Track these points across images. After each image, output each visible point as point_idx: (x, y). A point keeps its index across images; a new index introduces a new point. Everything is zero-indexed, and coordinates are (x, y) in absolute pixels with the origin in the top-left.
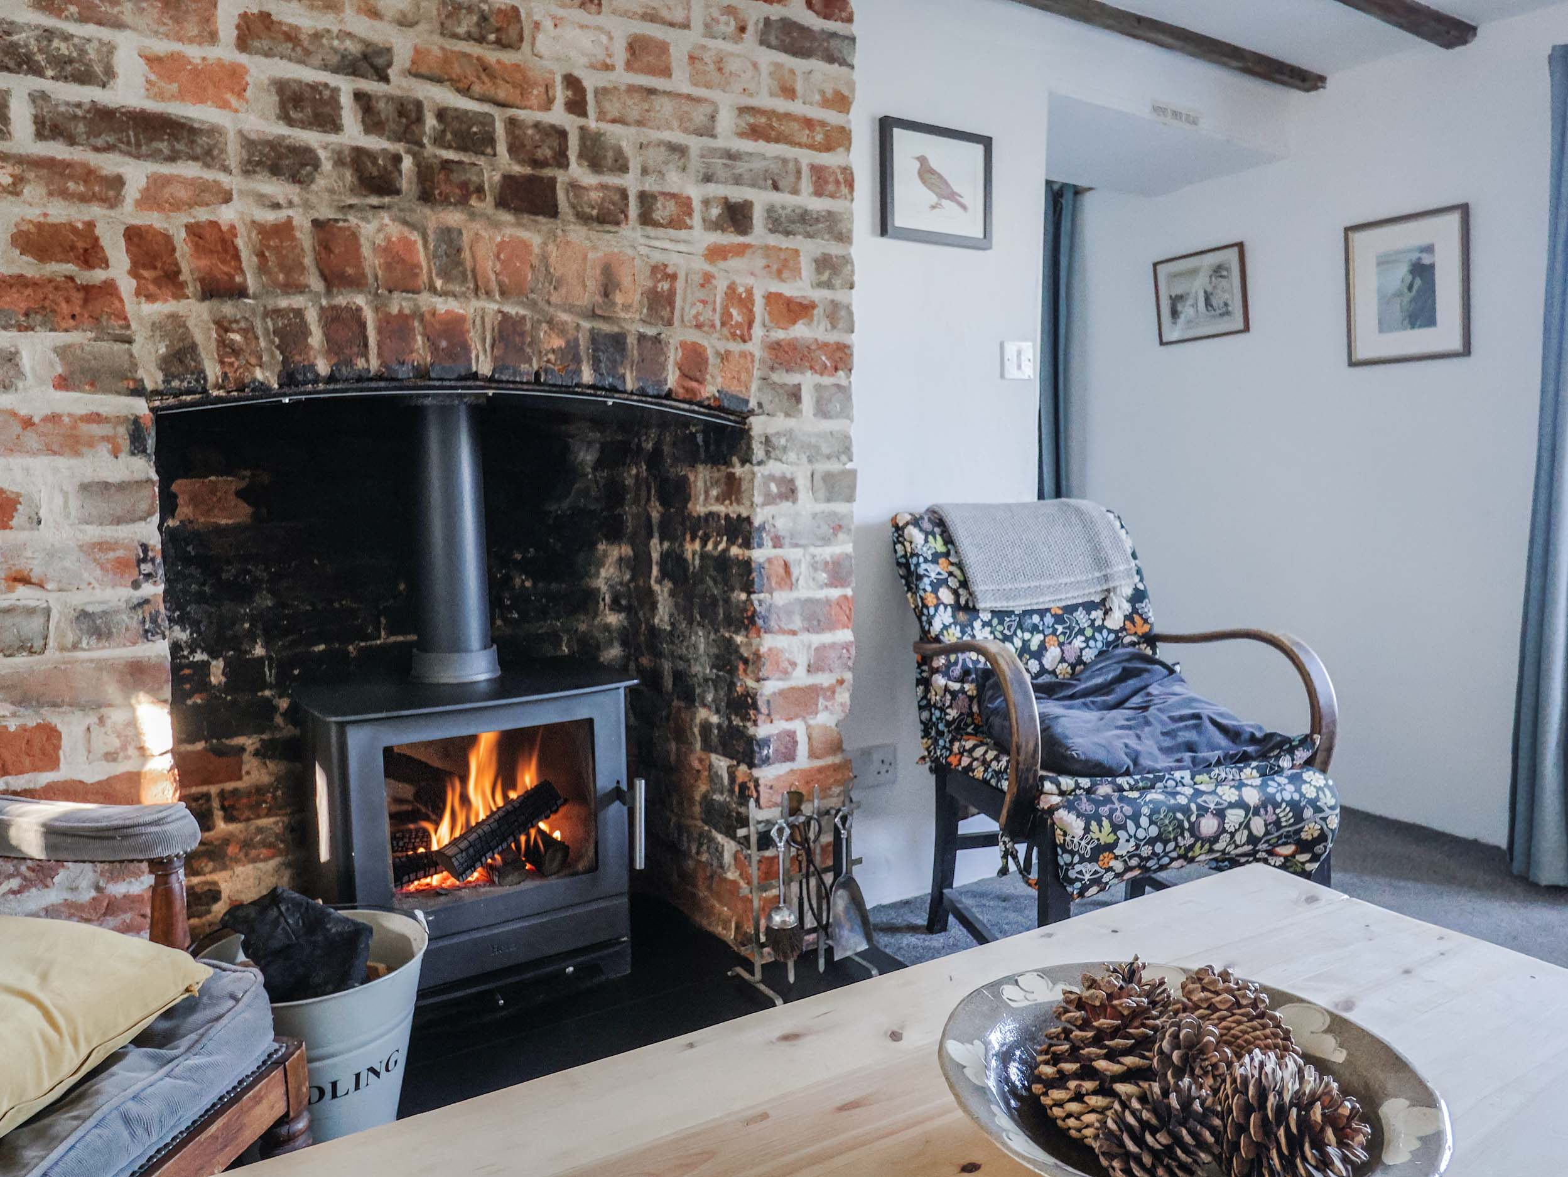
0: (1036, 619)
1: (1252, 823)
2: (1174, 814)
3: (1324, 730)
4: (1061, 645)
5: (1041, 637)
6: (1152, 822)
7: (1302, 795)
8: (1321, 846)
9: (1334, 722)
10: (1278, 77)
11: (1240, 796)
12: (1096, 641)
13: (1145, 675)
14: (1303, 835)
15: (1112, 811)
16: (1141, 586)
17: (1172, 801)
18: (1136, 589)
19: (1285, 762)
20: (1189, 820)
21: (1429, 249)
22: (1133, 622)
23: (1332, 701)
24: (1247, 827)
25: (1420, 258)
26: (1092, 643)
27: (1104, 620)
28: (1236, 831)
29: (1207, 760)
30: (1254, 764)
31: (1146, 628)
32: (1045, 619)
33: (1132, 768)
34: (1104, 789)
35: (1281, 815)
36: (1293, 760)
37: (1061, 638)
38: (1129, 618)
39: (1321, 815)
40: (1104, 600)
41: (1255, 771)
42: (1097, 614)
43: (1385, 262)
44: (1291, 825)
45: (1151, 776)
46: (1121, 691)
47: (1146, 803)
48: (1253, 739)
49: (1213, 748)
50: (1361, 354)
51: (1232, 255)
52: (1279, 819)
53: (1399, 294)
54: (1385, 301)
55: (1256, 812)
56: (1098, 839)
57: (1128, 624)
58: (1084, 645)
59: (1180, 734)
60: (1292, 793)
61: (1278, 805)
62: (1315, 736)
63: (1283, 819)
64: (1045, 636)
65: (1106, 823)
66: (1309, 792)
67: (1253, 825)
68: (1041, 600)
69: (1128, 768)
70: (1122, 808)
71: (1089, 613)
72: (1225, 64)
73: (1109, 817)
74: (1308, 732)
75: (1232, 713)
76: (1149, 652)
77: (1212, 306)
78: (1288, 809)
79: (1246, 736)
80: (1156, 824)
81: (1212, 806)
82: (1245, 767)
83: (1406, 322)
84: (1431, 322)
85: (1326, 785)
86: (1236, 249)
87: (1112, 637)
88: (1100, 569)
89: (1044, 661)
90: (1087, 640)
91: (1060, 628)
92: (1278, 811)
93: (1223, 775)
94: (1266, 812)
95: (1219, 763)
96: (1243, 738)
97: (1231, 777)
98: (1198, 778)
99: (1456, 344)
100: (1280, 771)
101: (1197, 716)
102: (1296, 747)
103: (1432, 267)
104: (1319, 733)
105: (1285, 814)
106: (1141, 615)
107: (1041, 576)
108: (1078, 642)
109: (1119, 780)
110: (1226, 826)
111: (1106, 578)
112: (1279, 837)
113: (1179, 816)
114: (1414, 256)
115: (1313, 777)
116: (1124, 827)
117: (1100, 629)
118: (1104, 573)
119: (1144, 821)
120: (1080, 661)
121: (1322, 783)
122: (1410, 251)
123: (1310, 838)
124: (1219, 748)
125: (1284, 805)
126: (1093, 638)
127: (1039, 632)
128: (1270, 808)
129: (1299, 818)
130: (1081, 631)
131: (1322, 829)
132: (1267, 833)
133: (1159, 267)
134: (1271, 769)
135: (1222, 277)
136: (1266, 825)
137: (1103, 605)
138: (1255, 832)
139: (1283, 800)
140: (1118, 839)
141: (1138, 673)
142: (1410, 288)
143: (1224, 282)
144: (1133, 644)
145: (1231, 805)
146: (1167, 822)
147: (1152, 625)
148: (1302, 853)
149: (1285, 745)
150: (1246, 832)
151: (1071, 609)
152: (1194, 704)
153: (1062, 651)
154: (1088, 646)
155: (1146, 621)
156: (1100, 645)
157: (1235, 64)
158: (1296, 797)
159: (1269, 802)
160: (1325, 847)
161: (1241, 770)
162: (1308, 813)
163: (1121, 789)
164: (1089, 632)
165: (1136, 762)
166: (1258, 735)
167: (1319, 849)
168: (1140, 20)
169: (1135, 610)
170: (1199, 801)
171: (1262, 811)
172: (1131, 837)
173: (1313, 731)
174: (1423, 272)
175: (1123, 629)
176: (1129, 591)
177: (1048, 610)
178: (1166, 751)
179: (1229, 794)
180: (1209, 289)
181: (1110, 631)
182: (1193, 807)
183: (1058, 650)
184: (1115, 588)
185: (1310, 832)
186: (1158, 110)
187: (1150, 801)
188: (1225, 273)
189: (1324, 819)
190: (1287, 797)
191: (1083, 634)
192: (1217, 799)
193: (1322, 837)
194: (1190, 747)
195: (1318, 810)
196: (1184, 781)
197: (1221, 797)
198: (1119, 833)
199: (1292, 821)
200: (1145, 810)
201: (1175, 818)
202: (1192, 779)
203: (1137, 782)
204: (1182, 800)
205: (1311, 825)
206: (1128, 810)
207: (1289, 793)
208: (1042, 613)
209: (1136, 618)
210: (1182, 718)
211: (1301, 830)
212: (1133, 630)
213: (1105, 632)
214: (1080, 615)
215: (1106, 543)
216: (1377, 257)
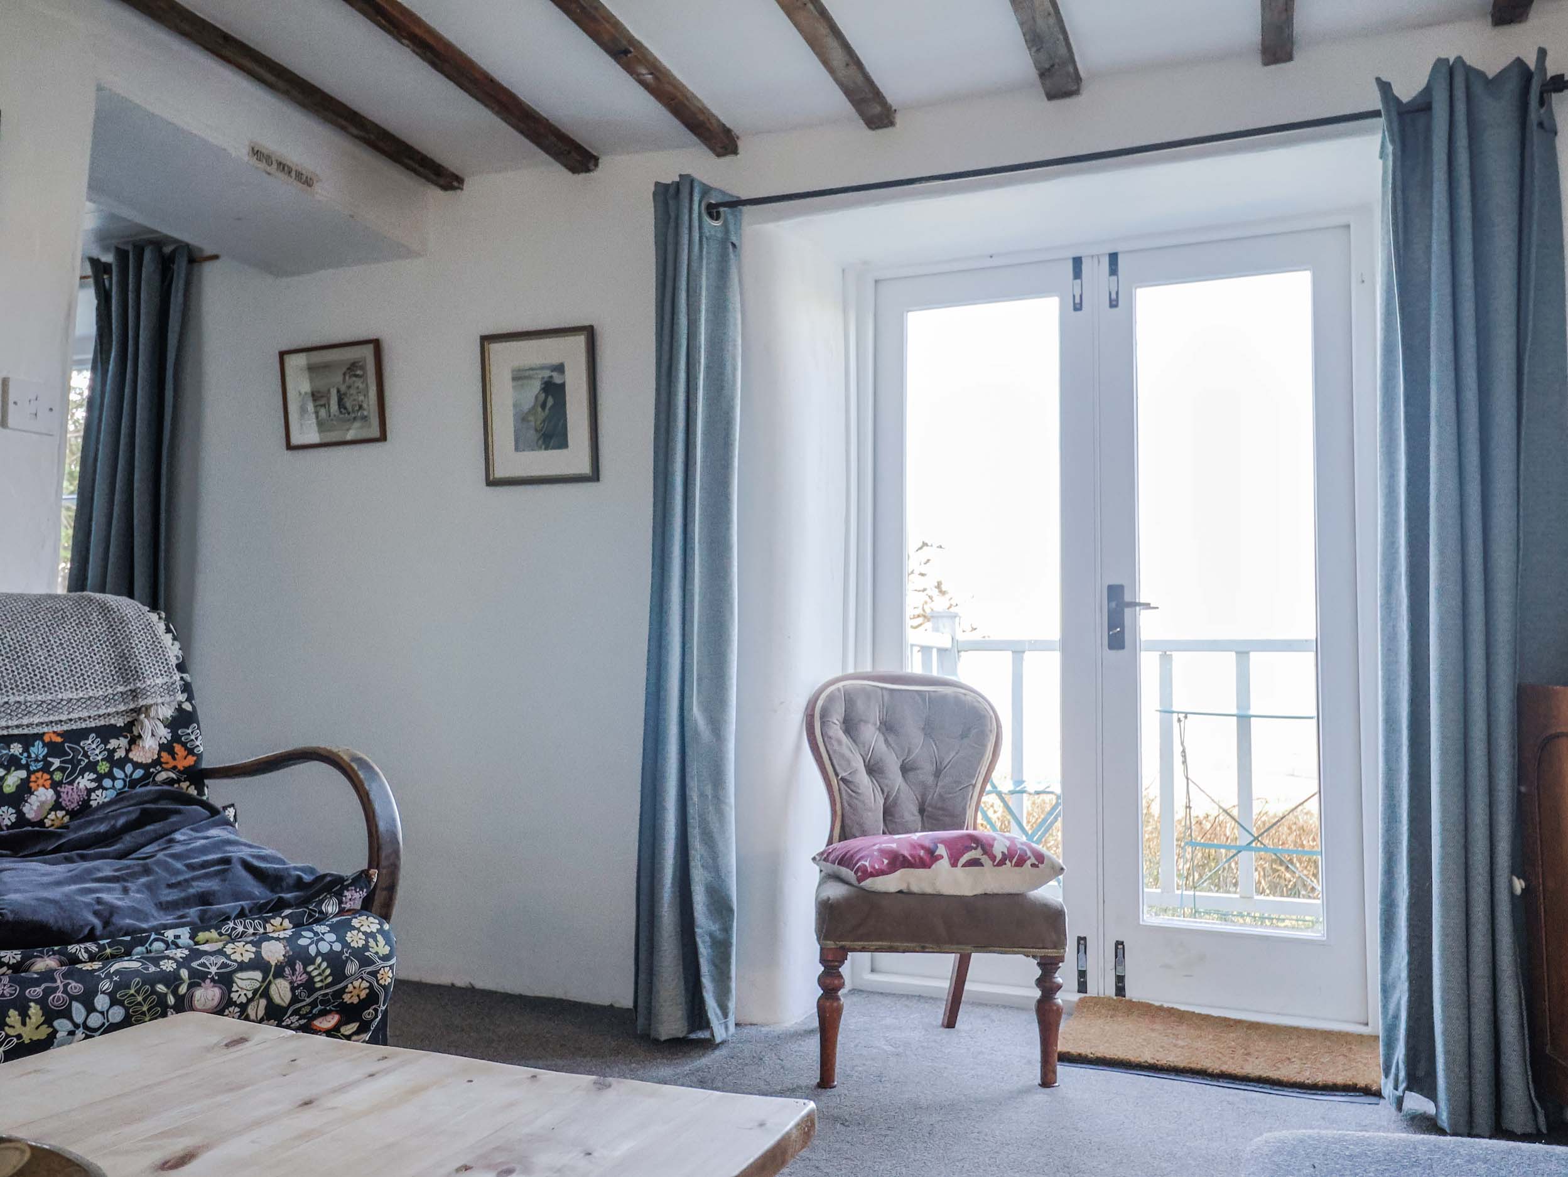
0: (16, 749)
1: (273, 988)
2: (153, 986)
3: (384, 863)
4: (55, 785)
5: (23, 774)
6: (114, 1002)
7: (346, 945)
8: (371, 1010)
9: (396, 852)
10: (406, 161)
11: (258, 954)
12: (114, 779)
13: (174, 819)
14: (347, 998)
15: (48, 992)
16: (187, 707)
17: (152, 969)
18: (180, 709)
19: (330, 907)
20: (175, 993)
21: (560, 368)
22: (173, 754)
23: (395, 826)
24: (266, 994)
25: (551, 377)
26: (107, 783)
27: (128, 751)
28: (250, 1001)
29: (224, 914)
30: (287, 912)
31: (191, 760)
32: (32, 749)
33: (98, 932)
34: (46, 963)
35: (315, 973)
36: (340, 902)
37: (58, 776)
38: (166, 747)
39: (370, 969)
40: (130, 725)
41: (286, 921)
42: (119, 744)
43: (520, 377)
44: (328, 986)
45: (128, 938)
46: (128, 840)
47: (109, 976)
48: (299, 884)
49: (236, 897)
50: (499, 473)
51: (368, 352)
52: (311, 979)
53: (532, 411)
54: (522, 419)
55: (279, 973)
56: (19, 1037)
57: (165, 756)
58: (94, 785)
59: (195, 884)
60: (331, 943)
61: (309, 961)
62: (372, 871)
63: (317, 979)
64: (30, 773)
65: (34, 1010)
66: (355, 939)
67: (273, 990)
68: (25, 721)
69: (93, 929)
70: (66, 986)
71: (105, 742)
72: (343, 128)
73: (42, 1002)
74: (366, 867)
75: (280, 855)
76: (193, 791)
77: (345, 408)
78: (324, 965)
79: (291, 881)
80: (121, 1003)
81: (213, 970)
82: (273, 917)
83: (540, 442)
84: (563, 444)
85: (381, 931)
86: (371, 346)
87: (139, 773)
88: (127, 682)
89: (26, 809)
90: (99, 779)
91: (57, 763)
92: (310, 968)
93: (240, 929)
94: (294, 970)
95: (242, 914)
96: (284, 884)
97: (251, 931)
98: (202, 936)
99: (585, 469)
100: (322, 918)
101: (227, 861)
102: (347, 888)
103: (563, 385)
104: (377, 868)
105: (320, 972)
106: (184, 745)
107: (32, 688)
108: (85, 782)
109: (72, 949)
110: (234, 996)
111: (134, 694)
112: (313, 1004)
113: (161, 988)
114: (547, 374)
115: (365, 923)
116: (67, 1014)
117: (121, 763)
118: (132, 686)
119: (102, 1002)
120: (85, 805)
121: (374, 928)
122: (543, 368)
123: (355, 1000)
124: (249, 896)
125: (319, 960)
126: (110, 775)
127: (19, 767)
128: (299, 966)
129: (339, 974)
130: (92, 767)
131: (371, 987)
132: (295, 999)
133: (287, 358)
134: (310, 916)
135: (356, 376)
136: (293, 989)
137: (130, 732)
138: (277, 1000)
139: (319, 953)
140: (55, 1032)
141: (164, 815)
142: (543, 406)
143: (359, 383)
144: (170, 782)
145: (243, 967)
146: (140, 999)
147: (199, 757)
148: (347, 1023)
149: (334, 886)
150: (263, 1002)
151: (76, 736)
152: (228, 848)
153: (58, 794)
154: (100, 787)
155: (191, 752)
156: (119, 784)
157: (355, 131)
158: (337, 947)
159: (298, 957)
160: (376, 1010)
161: (266, 921)
162: (352, 968)
163: (74, 960)
164: (103, 768)
165: (106, 924)
166: (307, 878)
167: (367, 1014)
168: (227, 38)
169: (176, 738)
170: (194, 964)
171: (287, 970)
172: (77, 1026)
173: (370, 866)
174: (554, 391)
175: (157, 762)
176: (167, 712)
177: (39, 737)
178: (166, 907)
179: (242, 952)
180: (343, 389)
181: (137, 766)
182: (184, 973)
183: (51, 792)
184: (148, 708)
185: (356, 992)
186: (256, 153)
187: (117, 972)
188: (359, 372)
189: (374, 974)
190: (324, 947)
191: (95, 771)
192: (223, 960)
193: (372, 998)
194: (204, 899)
195: (365, 962)
196: (180, 942)
197: (228, 957)
198: (56, 1023)
199: (330, 979)
200: (106, 985)
201: (154, 992)
202: (192, 937)
203: (102, 948)
204: (168, 966)
205: (356, 984)
206: (76, 987)
207: (329, 942)
208: (27, 741)
209: (178, 748)
210: (204, 865)
211: (343, 991)
212: (172, 763)
213: (129, 768)
214: (93, 747)
215: (140, 650)
216: (513, 371)
